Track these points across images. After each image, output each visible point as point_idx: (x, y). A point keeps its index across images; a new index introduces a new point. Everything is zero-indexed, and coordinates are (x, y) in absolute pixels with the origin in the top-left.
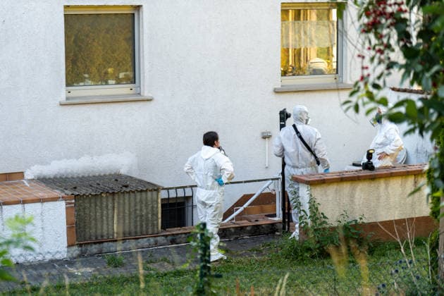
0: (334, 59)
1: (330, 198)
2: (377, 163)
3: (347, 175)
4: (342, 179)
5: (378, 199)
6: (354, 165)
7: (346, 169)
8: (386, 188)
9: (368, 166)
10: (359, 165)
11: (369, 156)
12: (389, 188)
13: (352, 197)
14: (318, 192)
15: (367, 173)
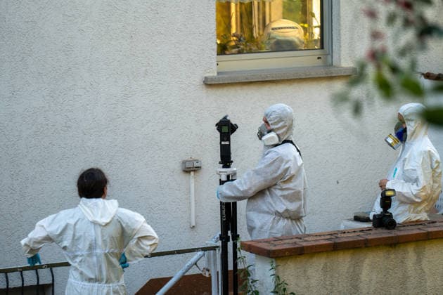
0: (316, 21)
1: (314, 282)
2: (400, 214)
3: (344, 238)
4: (335, 246)
5: (403, 283)
6: (357, 219)
7: (342, 228)
8: (419, 261)
9: (384, 221)
10: (367, 220)
11: (386, 202)
12: (424, 262)
13: (355, 278)
14: (291, 273)
15: (382, 233)
